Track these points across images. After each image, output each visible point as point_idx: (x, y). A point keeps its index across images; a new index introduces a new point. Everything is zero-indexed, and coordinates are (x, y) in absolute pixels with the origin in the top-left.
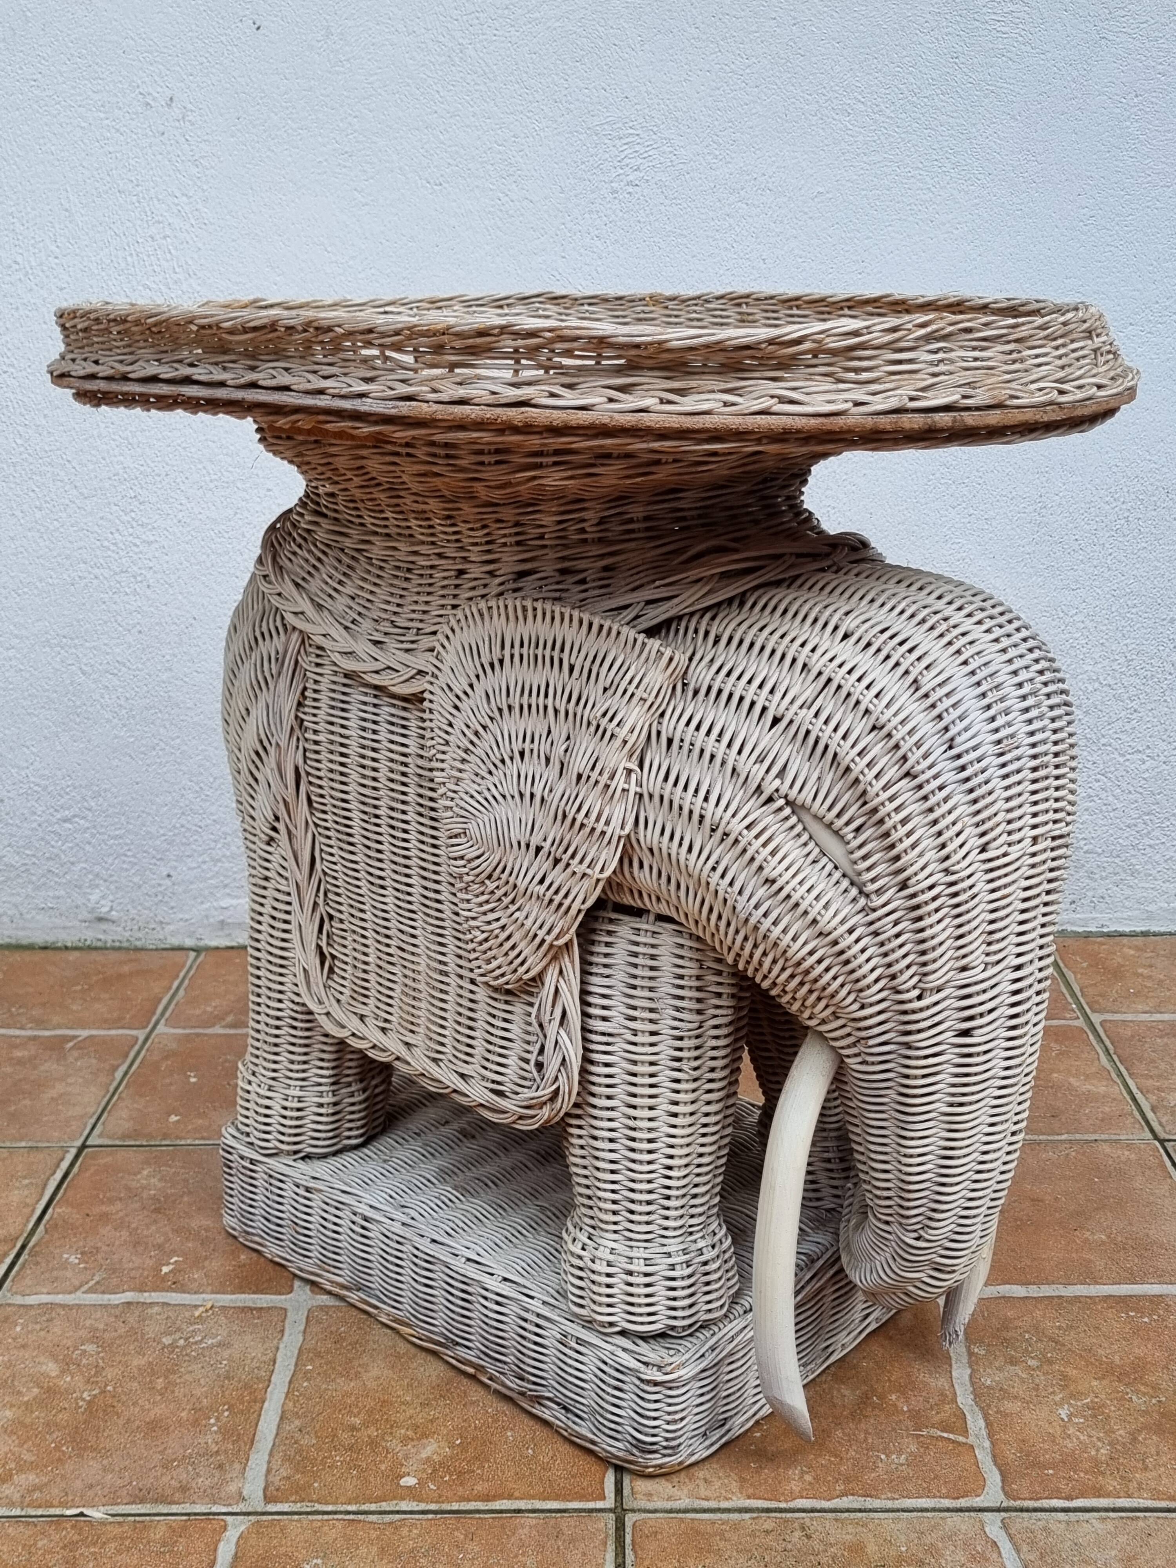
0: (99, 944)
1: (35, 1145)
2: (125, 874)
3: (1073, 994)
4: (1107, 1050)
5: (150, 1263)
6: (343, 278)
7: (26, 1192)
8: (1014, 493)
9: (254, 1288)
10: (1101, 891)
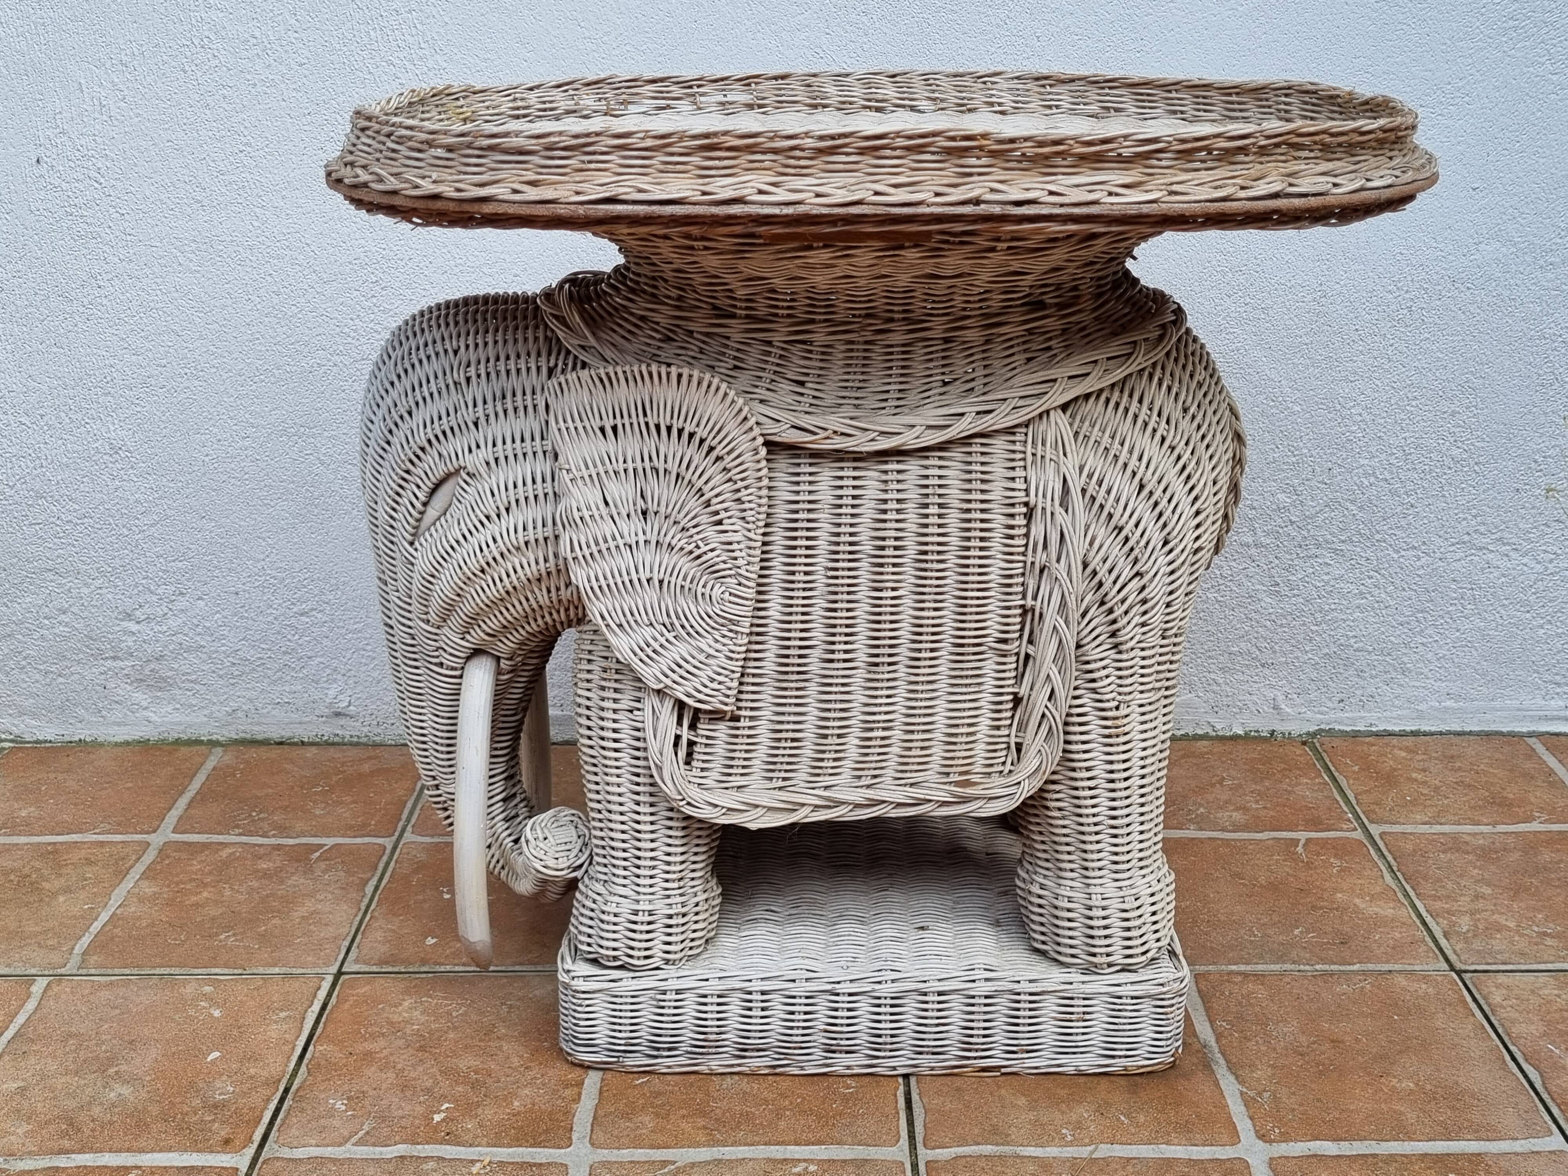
0: (337, 739)
1: (289, 971)
2: (363, 669)
3: (1348, 802)
4: (1390, 866)
5: (420, 1109)
6: (597, 55)
7: (285, 1027)
8: (1293, 282)
9: (532, 1141)
10: (1371, 690)
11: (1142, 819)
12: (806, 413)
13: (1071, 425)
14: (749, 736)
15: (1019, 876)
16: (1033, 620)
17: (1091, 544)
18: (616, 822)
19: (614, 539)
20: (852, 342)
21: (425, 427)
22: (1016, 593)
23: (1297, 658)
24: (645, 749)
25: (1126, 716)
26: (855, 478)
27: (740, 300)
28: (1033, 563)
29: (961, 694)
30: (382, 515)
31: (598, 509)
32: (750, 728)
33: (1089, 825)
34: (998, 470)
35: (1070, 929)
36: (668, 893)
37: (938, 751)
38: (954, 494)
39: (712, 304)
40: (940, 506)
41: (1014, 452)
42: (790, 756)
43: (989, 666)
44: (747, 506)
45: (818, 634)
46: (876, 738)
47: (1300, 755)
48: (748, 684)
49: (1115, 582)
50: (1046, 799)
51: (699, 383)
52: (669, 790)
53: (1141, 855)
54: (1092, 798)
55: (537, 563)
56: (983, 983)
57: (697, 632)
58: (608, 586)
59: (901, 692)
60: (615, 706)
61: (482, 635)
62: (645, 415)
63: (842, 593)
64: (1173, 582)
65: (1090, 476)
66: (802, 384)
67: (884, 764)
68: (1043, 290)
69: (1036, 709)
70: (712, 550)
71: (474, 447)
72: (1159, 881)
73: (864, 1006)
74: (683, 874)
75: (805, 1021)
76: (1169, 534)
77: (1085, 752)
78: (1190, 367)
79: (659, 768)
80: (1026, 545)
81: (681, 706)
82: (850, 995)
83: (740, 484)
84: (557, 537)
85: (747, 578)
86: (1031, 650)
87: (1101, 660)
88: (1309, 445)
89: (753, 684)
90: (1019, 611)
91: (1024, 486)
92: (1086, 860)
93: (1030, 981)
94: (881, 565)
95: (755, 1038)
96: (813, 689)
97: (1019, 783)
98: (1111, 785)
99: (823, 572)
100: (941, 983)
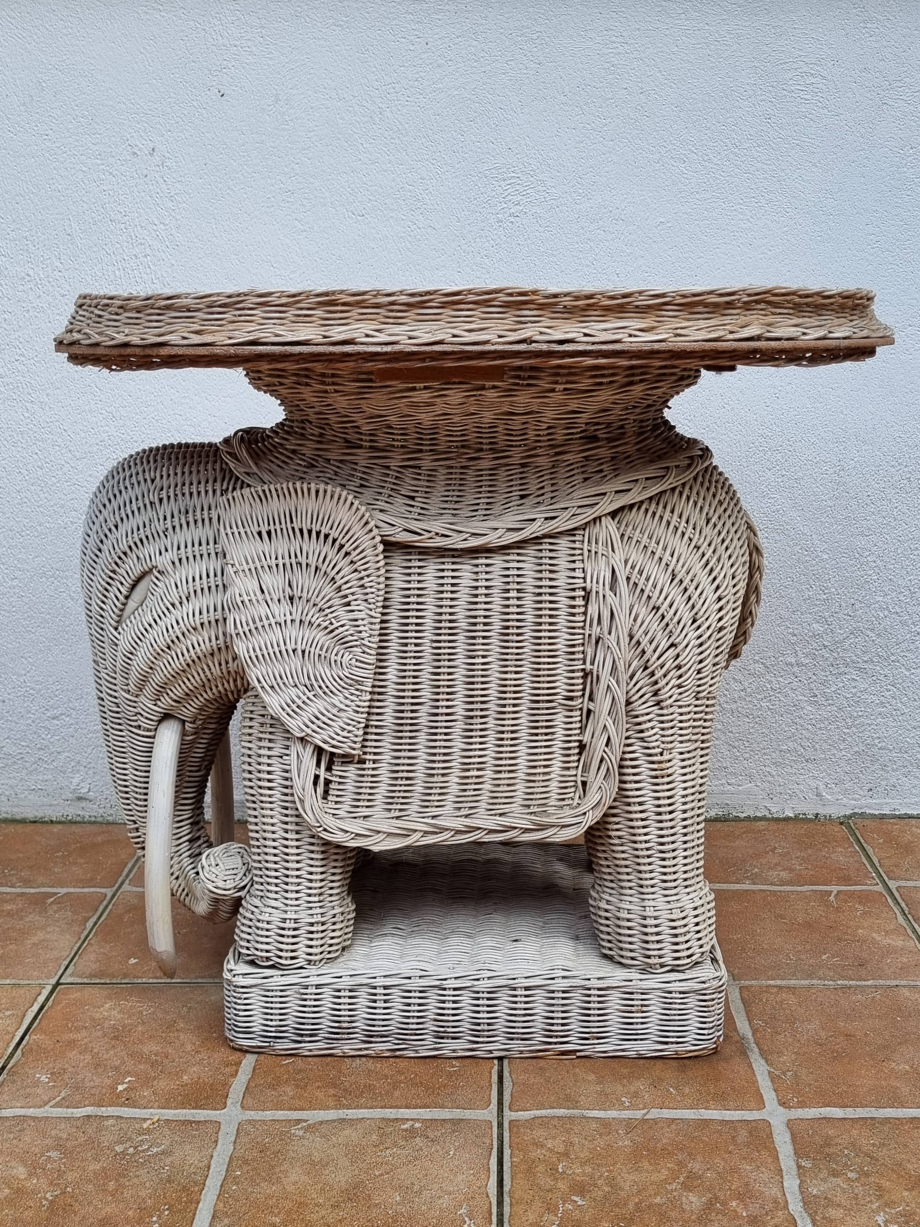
0: (78, 819)
1: (18, 982)
3: (873, 865)
4: (903, 911)
5: (108, 1082)
7: (8, 1022)
8: (818, 459)
9: (194, 1104)
10: (893, 781)
11: (685, 846)
12: (416, 520)
13: (618, 529)
14: (373, 776)
15: (591, 897)
16: (592, 682)
17: (635, 620)
18: (270, 847)
19: (268, 618)
20: (452, 467)
21: (127, 536)
22: (578, 660)
23: (834, 755)
24: (292, 787)
25: (670, 761)
26: (453, 570)
27: (365, 434)
28: (590, 635)
29: (539, 741)
30: (95, 608)
31: (255, 595)
32: (373, 769)
33: (642, 849)
34: (562, 563)
35: (630, 936)
36: (310, 905)
37: (521, 787)
38: (529, 581)
39: (344, 438)
40: (519, 591)
41: (574, 549)
42: (405, 791)
43: (559, 719)
44: (368, 590)
45: (426, 693)
46: (472, 777)
47: (838, 832)
48: (372, 733)
50: (608, 830)
51: (332, 497)
52: (310, 819)
53: (685, 876)
54: (644, 827)
55: (210, 641)
56: (560, 980)
57: (331, 692)
58: (263, 655)
59: (491, 740)
60: (270, 753)
61: (170, 701)
62: (292, 522)
63: (444, 660)
64: (701, 653)
65: (633, 567)
66: (412, 498)
67: (478, 798)
68: (597, 427)
69: (597, 753)
70: (342, 626)
71: (163, 550)
72: (701, 898)
73: (466, 999)
74: (323, 890)
75: (419, 1011)
76: (696, 614)
77: (637, 790)
78: (713, 489)
79: (302, 802)
80: (585, 621)
81: (319, 751)
82: (455, 989)
83: (364, 573)
84: (225, 619)
85: (369, 648)
86: (591, 706)
87: (647, 714)
88: (836, 585)
89: (376, 734)
90: (581, 674)
91: (582, 575)
92: (641, 879)
93: (599, 979)
94: (474, 638)
95: (379, 1026)
96: (422, 737)
97: (585, 814)
98: (659, 818)
99: (429, 644)
100: (527, 980)
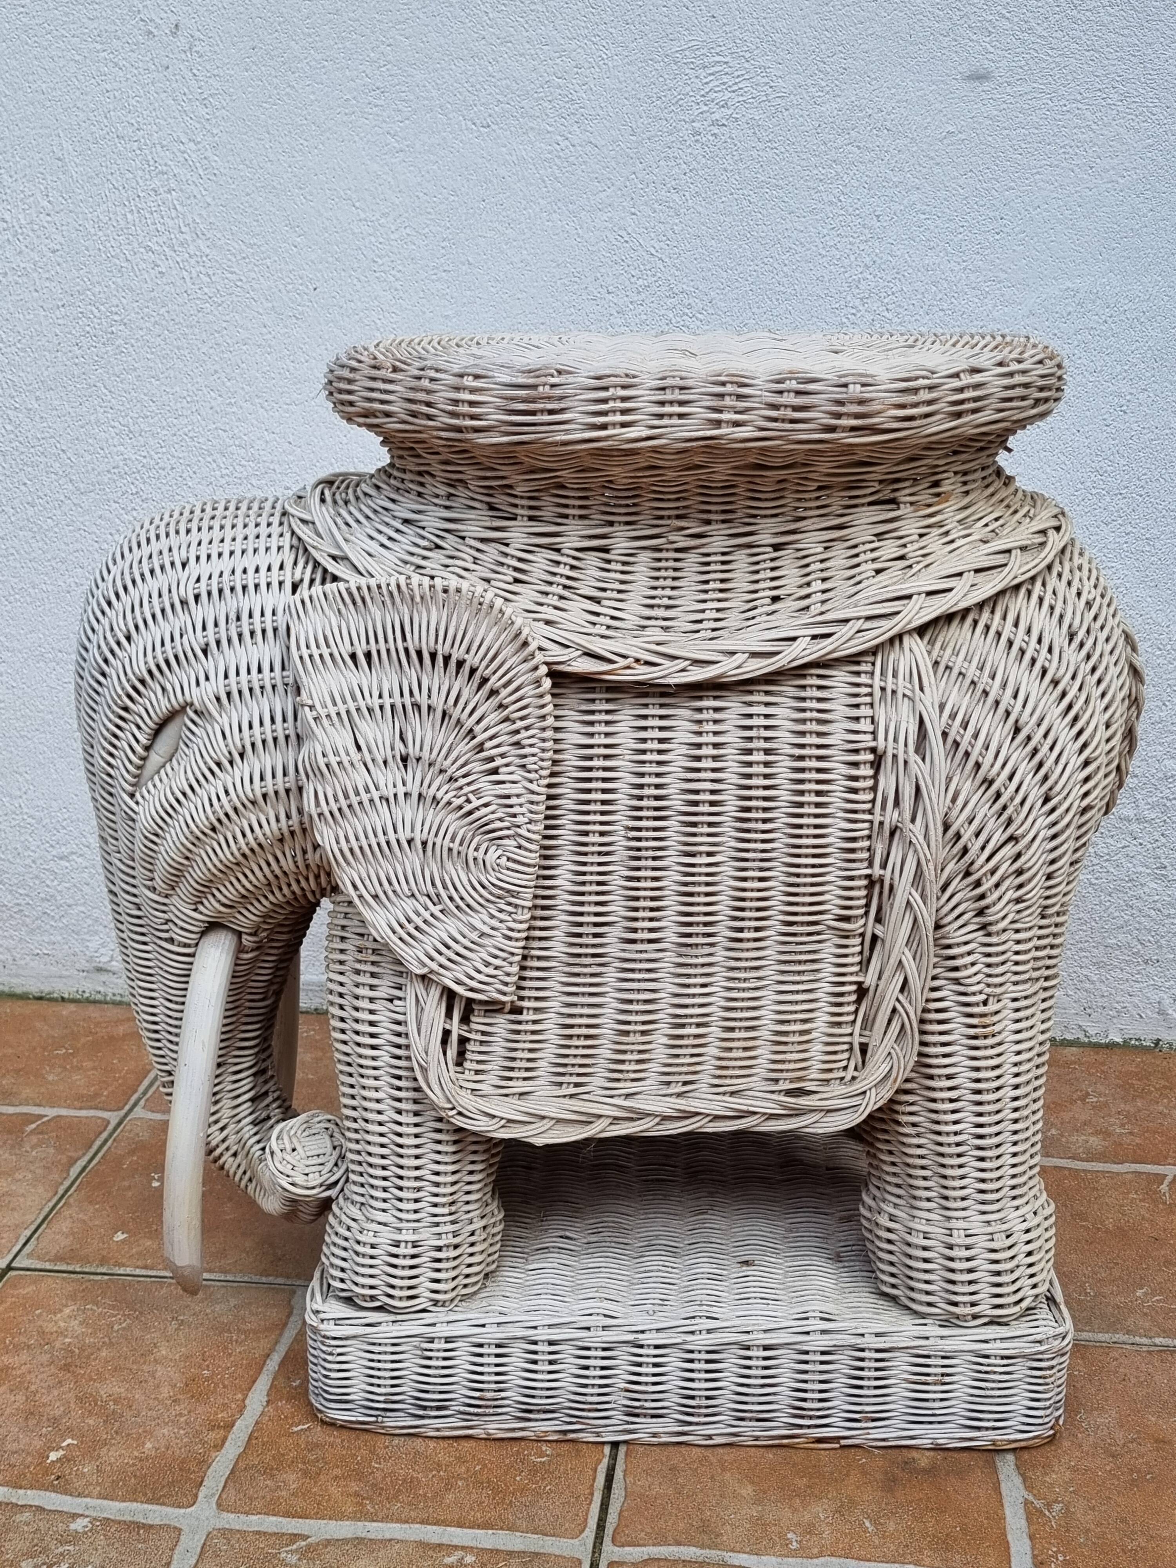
0: (100, 997)
11: (1015, 1138)
12: (602, 637)
13: (929, 653)
14: (533, 1032)
15: (863, 1203)
16: (881, 893)
17: (954, 800)
18: (373, 1133)
19: (367, 791)
20: (659, 550)
21: (146, 655)
22: (861, 861)
24: (408, 1047)
25: (997, 1013)
26: (662, 717)
27: (522, 497)
28: (881, 823)
29: (794, 983)
30: (98, 761)
31: (348, 754)
32: (535, 1022)
33: (949, 1145)
34: (839, 709)
35: (926, 1271)
36: (436, 1219)
37: (764, 1052)
38: (784, 738)
39: (488, 503)
40: (767, 752)
41: (858, 685)
43: (828, 950)
44: (528, 750)
45: (617, 908)
46: (689, 1036)
48: (531, 968)
49: (983, 848)
50: (897, 1112)
52: (436, 1096)
53: (1014, 1182)
54: (954, 1112)
55: (278, 820)
56: (818, 1336)
57: (468, 906)
58: (361, 848)
59: (719, 980)
60: (372, 994)
61: (217, 905)
62: (404, 639)
63: (646, 858)
64: (1055, 848)
65: (953, 716)
66: (598, 601)
67: (698, 1068)
69: (885, 1003)
70: (486, 805)
71: (202, 678)
72: (1035, 1213)
73: (674, 1361)
74: (455, 1197)
75: (602, 1377)
76: (1051, 789)
77: (945, 1056)
79: (424, 1070)
80: (873, 801)
81: (450, 996)
82: (657, 1347)
83: (519, 724)
84: (300, 789)
85: (529, 840)
86: (879, 931)
87: (966, 943)
89: (539, 969)
90: (864, 882)
91: (870, 728)
92: (946, 1188)
93: (877, 1335)
94: (694, 824)
95: (541, 1397)
96: (611, 975)
97: (864, 1093)
98: (977, 1098)
99: (623, 833)
100: (768, 1335)
